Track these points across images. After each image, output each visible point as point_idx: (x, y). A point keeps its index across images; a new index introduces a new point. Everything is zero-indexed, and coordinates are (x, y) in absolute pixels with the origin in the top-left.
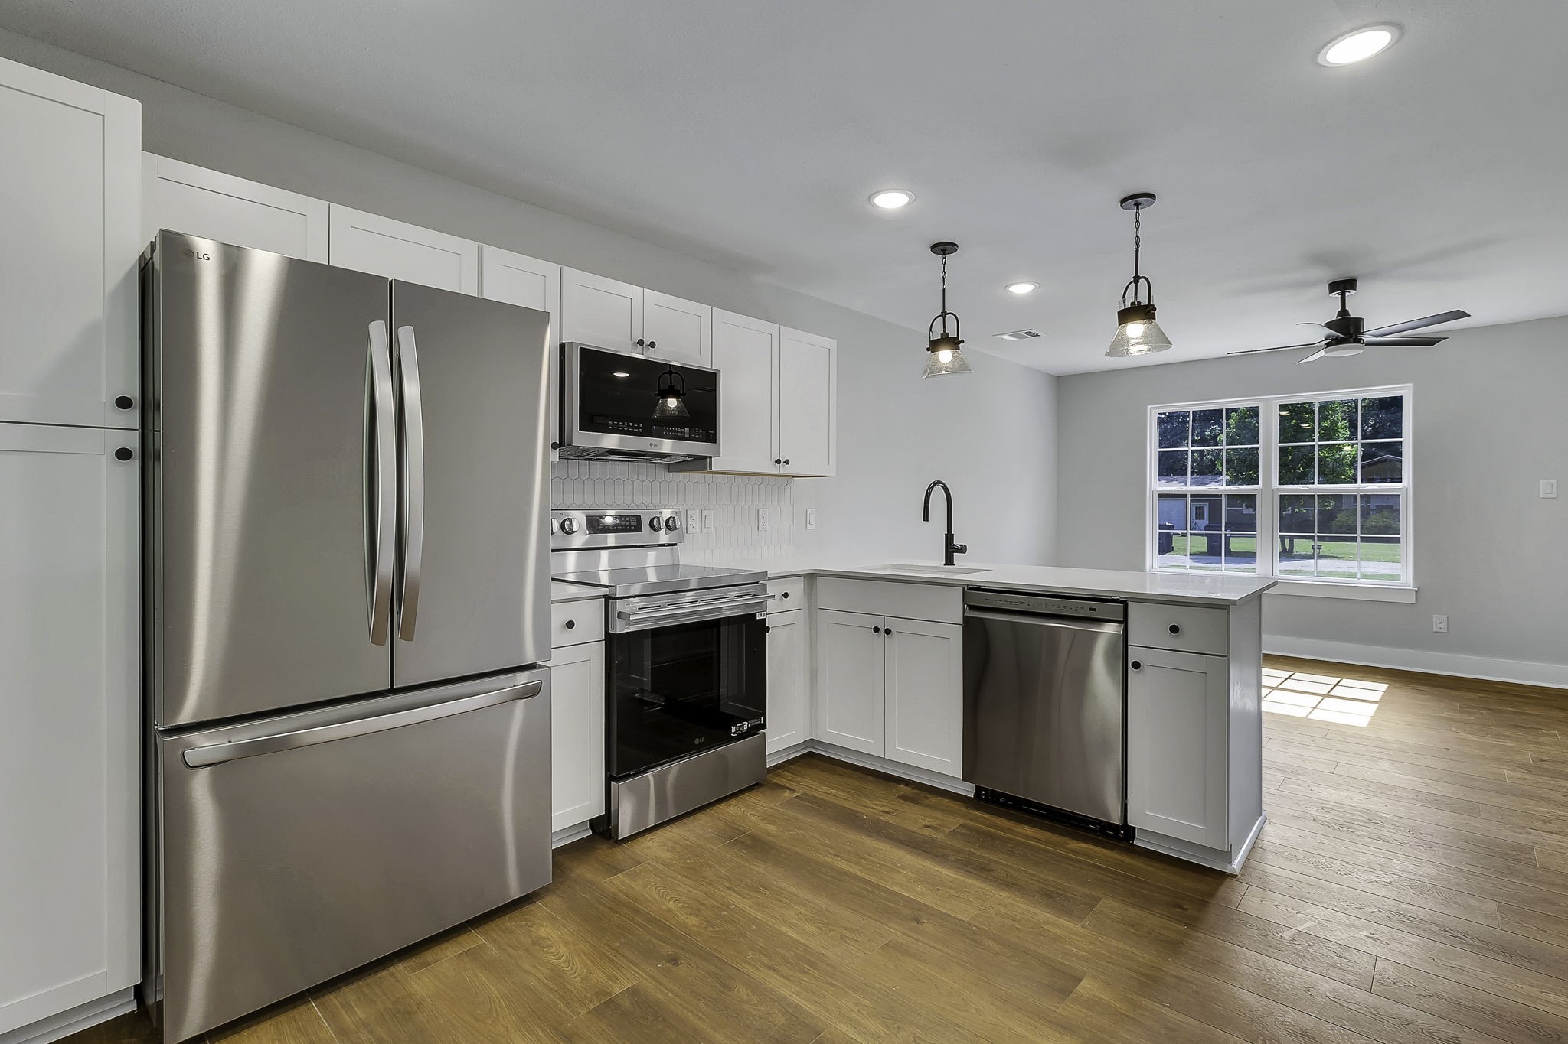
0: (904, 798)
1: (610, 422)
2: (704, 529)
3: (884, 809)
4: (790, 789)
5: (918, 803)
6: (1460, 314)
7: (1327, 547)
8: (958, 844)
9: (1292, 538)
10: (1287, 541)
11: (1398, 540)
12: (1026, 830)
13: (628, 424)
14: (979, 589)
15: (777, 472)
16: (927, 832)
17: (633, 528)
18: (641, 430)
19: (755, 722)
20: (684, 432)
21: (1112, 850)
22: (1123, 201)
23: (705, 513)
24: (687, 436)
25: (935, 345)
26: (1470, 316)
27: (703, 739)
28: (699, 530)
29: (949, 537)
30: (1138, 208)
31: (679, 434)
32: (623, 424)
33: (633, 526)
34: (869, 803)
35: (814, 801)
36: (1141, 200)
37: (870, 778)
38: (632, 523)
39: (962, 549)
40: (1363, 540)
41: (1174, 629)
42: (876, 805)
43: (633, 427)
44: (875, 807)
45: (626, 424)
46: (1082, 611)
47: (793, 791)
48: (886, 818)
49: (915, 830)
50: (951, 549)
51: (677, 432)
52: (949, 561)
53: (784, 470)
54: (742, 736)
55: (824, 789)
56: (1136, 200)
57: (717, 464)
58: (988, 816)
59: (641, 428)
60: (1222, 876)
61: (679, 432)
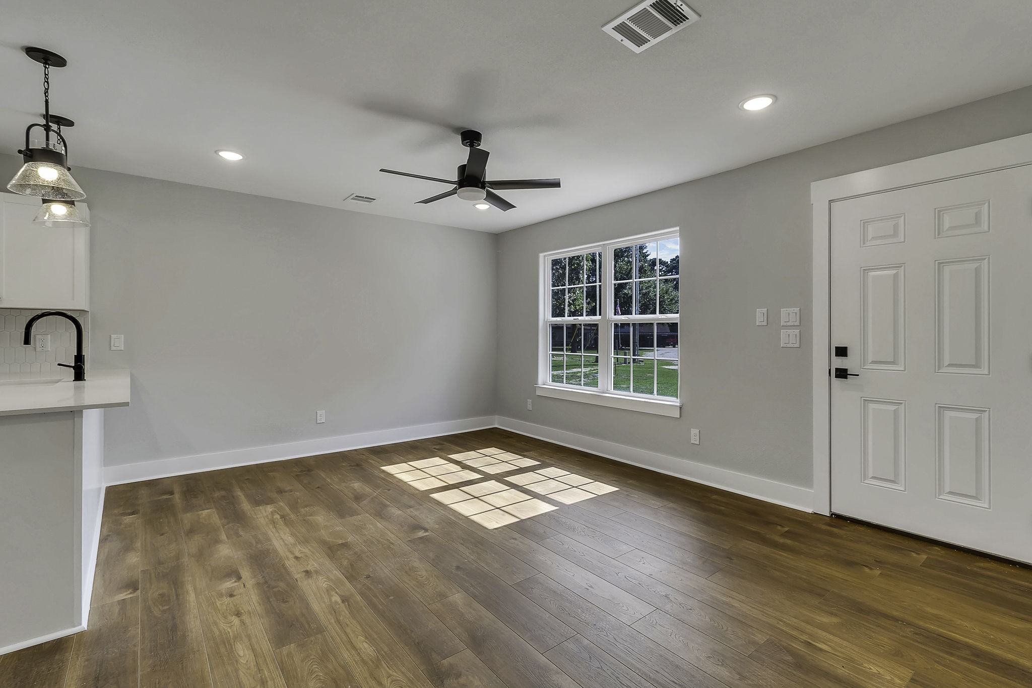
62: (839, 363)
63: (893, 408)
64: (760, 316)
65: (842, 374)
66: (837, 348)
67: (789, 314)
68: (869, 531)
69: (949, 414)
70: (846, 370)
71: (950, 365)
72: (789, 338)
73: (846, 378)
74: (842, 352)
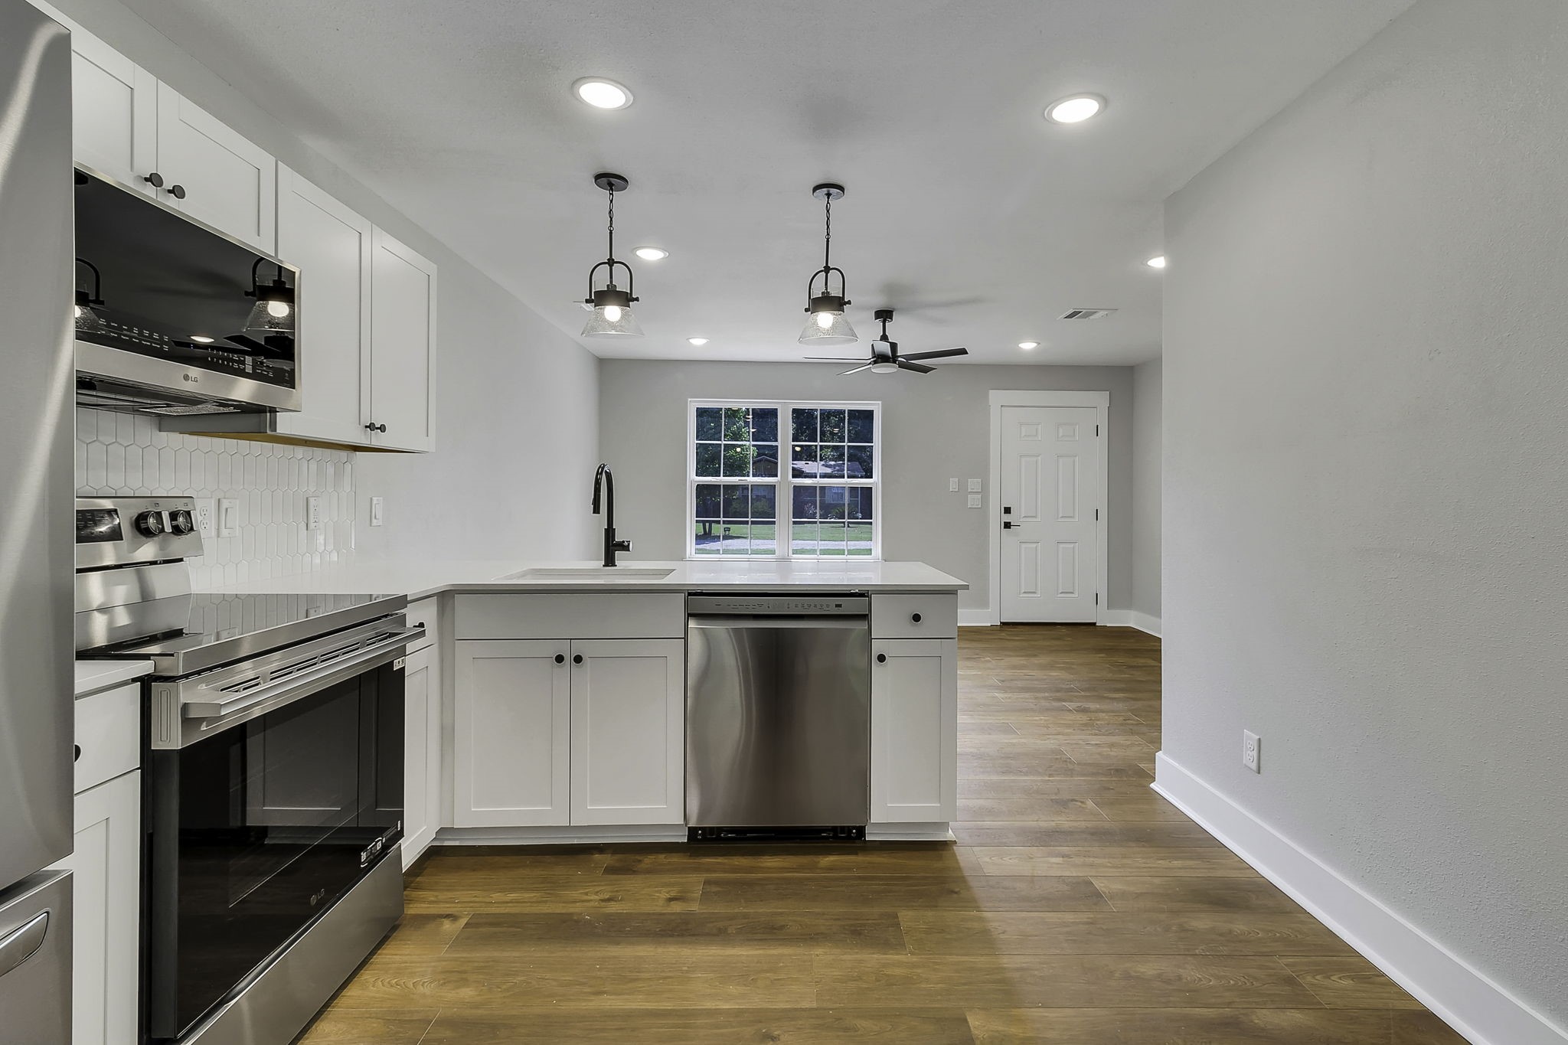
0: (610, 870)
2: (224, 532)
3: (602, 897)
4: (447, 916)
5: (634, 872)
6: (963, 352)
7: (735, 529)
8: (720, 909)
9: (711, 522)
10: (707, 524)
11: (774, 523)
12: (771, 862)
13: (142, 333)
14: (702, 594)
15: (361, 443)
16: (677, 907)
18: (166, 348)
19: (390, 833)
20: (243, 363)
21: (857, 854)
22: (816, 188)
23: (225, 504)
24: (249, 369)
25: (600, 298)
26: (967, 353)
27: (323, 893)
28: (214, 533)
29: (610, 532)
30: (828, 198)
31: (233, 365)
32: (130, 330)
34: (575, 894)
35: (496, 921)
36: (832, 190)
37: (548, 858)
39: (624, 547)
40: (753, 523)
41: (917, 618)
42: (586, 894)
43: (147, 339)
44: (586, 897)
45: (136, 330)
46: (827, 609)
47: (453, 917)
48: (614, 908)
49: (658, 910)
50: (613, 547)
51: (233, 362)
52: (610, 561)
53: (377, 439)
54: (373, 862)
55: (497, 896)
56: (830, 188)
57: (286, 425)
58: (720, 860)
59: (166, 343)
60: (942, 846)
61: (236, 361)
62: (1007, 518)
63: (1034, 545)
64: (953, 484)
65: (1007, 525)
66: (1005, 508)
67: (974, 484)
68: (1027, 628)
69: (1061, 546)
70: (1010, 523)
71: (1062, 517)
72: (974, 501)
73: (1010, 528)
74: (1008, 510)
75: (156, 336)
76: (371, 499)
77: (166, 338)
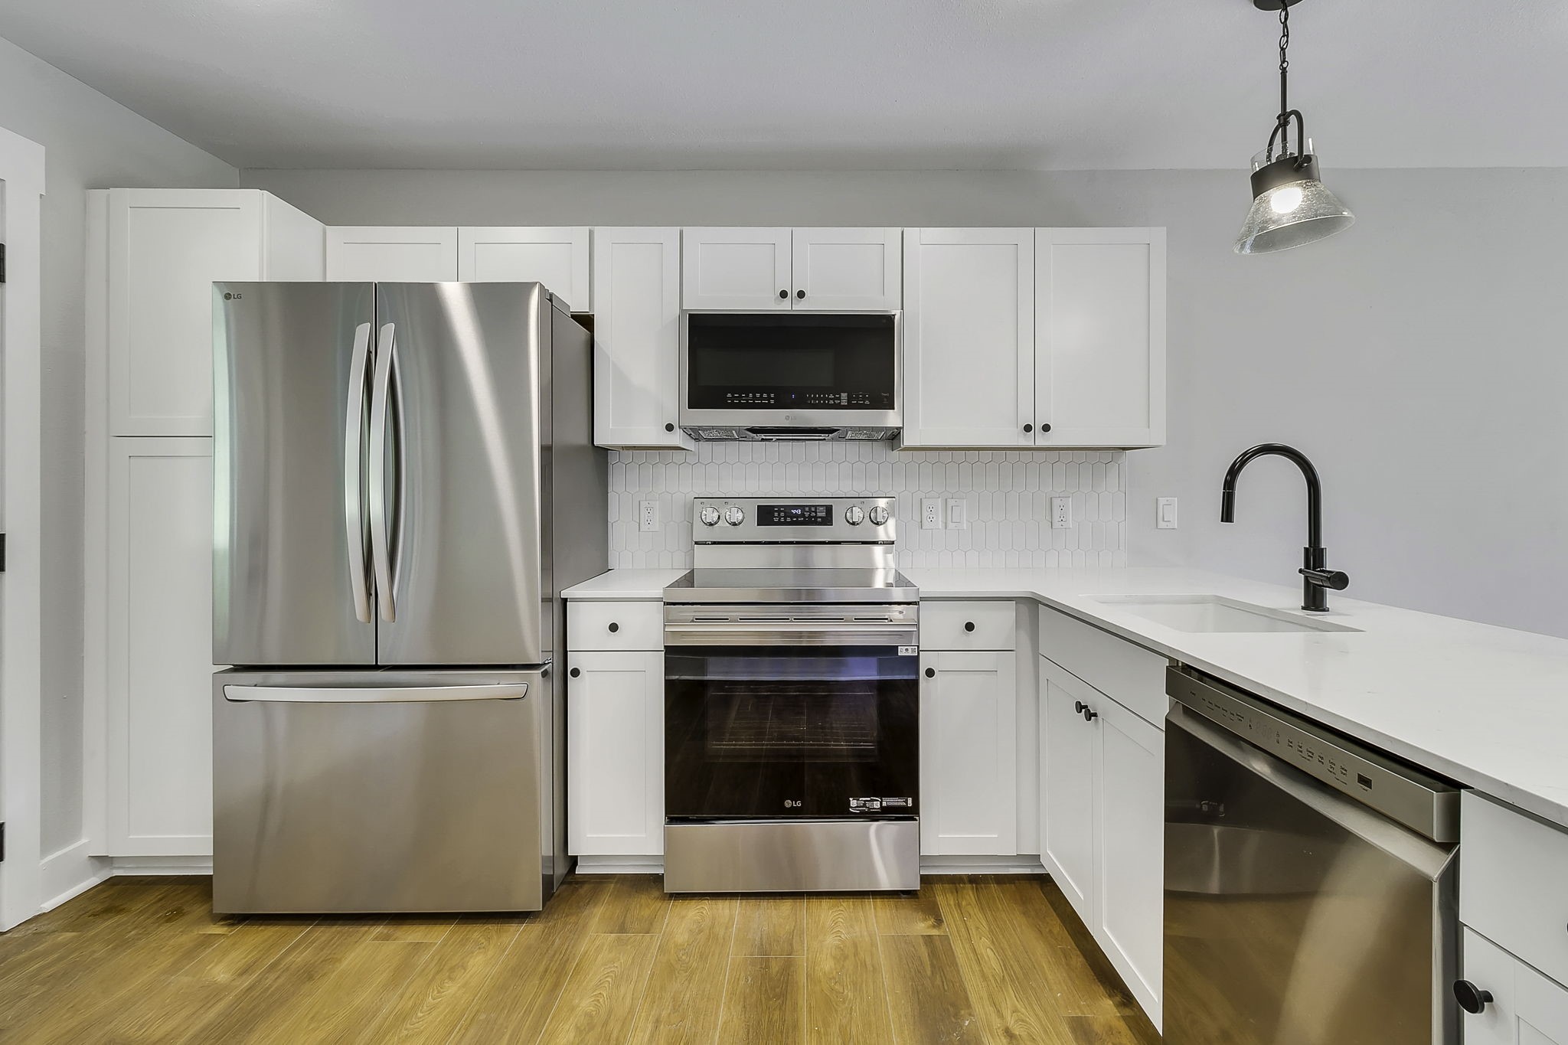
1: (729, 395)
2: (951, 525)
13: (754, 396)
15: (1031, 444)
17: (819, 520)
18: (772, 402)
19: (893, 802)
20: (839, 399)
23: (951, 502)
24: (844, 403)
27: (799, 804)
28: (941, 525)
29: (1314, 555)
31: (832, 402)
32: (747, 396)
33: (820, 517)
38: (819, 514)
39: (1340, 581)
43: (761, 398)
45: (750, 395)
51: (829, 399)
53: (1042, 440)
54: (867, 815)
61: (831, 399)
75: (765, 395)
76: (1157, 499)
77: (772, 395)
